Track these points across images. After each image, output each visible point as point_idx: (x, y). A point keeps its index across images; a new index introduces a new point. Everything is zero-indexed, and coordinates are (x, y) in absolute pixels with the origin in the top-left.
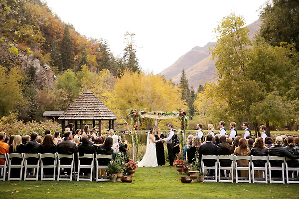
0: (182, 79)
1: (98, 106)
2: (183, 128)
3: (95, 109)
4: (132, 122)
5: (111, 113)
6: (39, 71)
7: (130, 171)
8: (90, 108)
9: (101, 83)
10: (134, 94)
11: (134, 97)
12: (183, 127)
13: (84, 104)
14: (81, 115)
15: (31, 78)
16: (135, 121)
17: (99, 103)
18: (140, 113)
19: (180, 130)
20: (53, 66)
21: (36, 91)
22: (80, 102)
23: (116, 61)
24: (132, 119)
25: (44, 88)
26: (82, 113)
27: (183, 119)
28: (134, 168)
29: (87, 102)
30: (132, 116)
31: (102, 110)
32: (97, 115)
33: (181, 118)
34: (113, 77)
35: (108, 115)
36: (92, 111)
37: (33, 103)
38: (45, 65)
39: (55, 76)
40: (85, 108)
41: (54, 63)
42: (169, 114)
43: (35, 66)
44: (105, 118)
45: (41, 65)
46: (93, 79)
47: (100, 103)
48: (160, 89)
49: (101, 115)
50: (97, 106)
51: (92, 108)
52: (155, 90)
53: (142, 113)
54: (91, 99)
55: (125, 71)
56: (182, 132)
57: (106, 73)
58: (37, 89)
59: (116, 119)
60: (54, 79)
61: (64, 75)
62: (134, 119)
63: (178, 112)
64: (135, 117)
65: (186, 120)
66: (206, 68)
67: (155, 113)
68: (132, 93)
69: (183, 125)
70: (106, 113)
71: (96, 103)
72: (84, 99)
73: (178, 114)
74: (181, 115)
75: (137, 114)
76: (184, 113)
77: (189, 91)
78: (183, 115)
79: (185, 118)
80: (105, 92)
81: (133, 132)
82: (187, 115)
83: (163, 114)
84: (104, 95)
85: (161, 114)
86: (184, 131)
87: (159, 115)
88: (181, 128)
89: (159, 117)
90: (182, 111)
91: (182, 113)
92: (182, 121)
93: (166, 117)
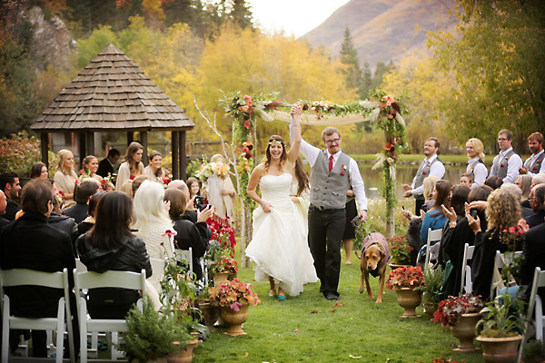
0: (343, 49)
1: (140, 89)
2: (391, 152)
3: (129, 99)
4: (236, 134)
5: (176, 109)
6: (41, 31)
7: (229, 317)
8: (116, 97)
9: (171, 53)
10: (244, 77)
11: (243, 82)
12: (392, 149)
13: (99, 84)
14: (89, 117)
15: (24, 47)
16: (245, 132)
17: (142, 82)
18: (259, 108)
19: (380, 158)
20: (70, 20)
21: (34, 74)
22: (87, 79)
23: (204, 9)
24: (236, 124)
25: (50, 67)
26: (91, 110)
27: (390, 125)
28: (243, 308)
29: (106, 78)
30: (237, 116)
31: (151, 103)
32: (137, 117)
33: (385, 119)
34: (197, 39)
35: (168, 117)
36: (122, 104)
37: (27, 100)
38: (53, 19)
39: (74, 42)
40: (101, 97)
41: (73, 14)
42: (350, 110)
43: (33, 22)
44: (160, 124)
45: (45, 19)
46: (154, 45)
47: (147, 83)
48: (302, 66)
50: (135, 89)
51: (121, 97)
52: (291, 67)
53: (268, 107)
54: (118, 71)
55: (223, 25)
56: (387, 165)
57: (182, 31)
58: (37, 71)
59: (190, 128)
60: (72, 47)
61: (92, 38)
62: (242, 125)
63: (376, 103)
64: (246, 118)
65: (400, 128)
66: (389, 30)
67: (305, 108)
68: (239, 74)
69: (390, 141)
70: (162, 109)
71: (132, 83)
72: (100, 71)
73: (377, 111)
74: (384, 112)
75: (250, 108)
76: (396, 106)
77: (360, 72)
78: (392, 111)
79: (397, 122)
80: (179, 72)
81: (240, 163)
82: (402, 112)
83: (330, 109)
84: (177, 78)
85: (325, 109)
86: (393, 161)
87: (318, 112)
88: (386, 152)
89: (319, 119)
90: (389, 98)
91: (388, 105)
92: (387, 130)
93: (340, 117)
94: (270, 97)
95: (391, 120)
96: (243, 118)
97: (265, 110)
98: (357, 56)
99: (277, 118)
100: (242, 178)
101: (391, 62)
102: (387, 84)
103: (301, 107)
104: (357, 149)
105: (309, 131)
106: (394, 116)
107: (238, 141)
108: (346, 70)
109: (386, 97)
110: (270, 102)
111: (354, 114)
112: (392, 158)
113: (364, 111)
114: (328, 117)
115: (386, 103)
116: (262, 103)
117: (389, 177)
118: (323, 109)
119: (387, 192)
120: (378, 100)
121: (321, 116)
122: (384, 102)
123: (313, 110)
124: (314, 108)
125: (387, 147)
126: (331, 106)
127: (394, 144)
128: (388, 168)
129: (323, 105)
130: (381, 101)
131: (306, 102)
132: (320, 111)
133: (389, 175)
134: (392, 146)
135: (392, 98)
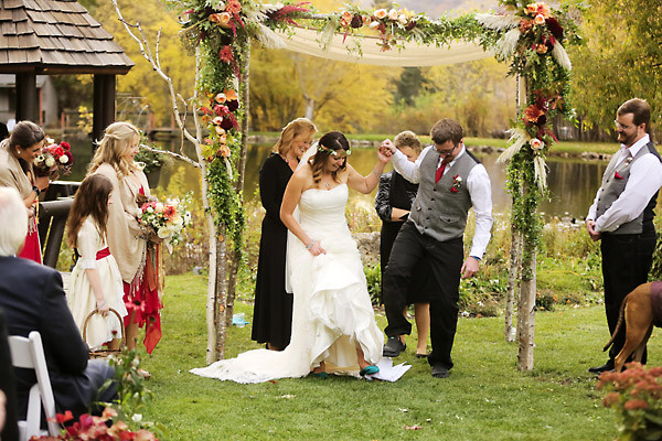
2: (537, 126)
4: (201, 75)
12: (542, 121)
16: (223, 70)
18: (254, 18)
24: (202, 53)
27: (539, 68)
30: (204, 34)
31: (48, 18)
33: (531, 55)
35: (81, 46)
49: (35, 42)
53: (274, 18)
56: (528, 153)
59: (125, 69)
62: (215, 56)
63: (512, 18)
64: (226, 41)
65: (561, 74)
67: (357, 22)
69: (537, 103)
70: (69, 31)
73: (514, 35)
74: (528, 38)
75: (234, 19)
76: (555, 27)
78: (548, 35)
79: (554, 60)
80: (162, 19)
81: (208, 140)
82: (567, 40)
83: (411, 26)
84: (158, 27)
85: (400, 26)
86: (543, 145)
87: (384, 32)
88: (529, 125)
89: (386, 47)
90: (540, 8)
91: (538, 22)
92: (534, 77)
93: (433, 45)
95: (541, 56)
96: (217, 40)
97: (267, 23)
100: (213, 173)
103: (349, 20)
106: (551, 47)
107: (206, 92)
109: (534, 6)
110: (280, 5)
111: (462, 39)
112: (542, 140)
113: (484, 35)
114: (406, 44)
115: (533, 18)
116: (261, 6)
117: (533, 179)
118: (396, 25)
119: (527, 213)
120: (516, 12)
121: (390, 40)
122: (531, 17)
123: (372, 29)
124: (376, 24)
125: (530, 114)
126: (413, 20)
127: (545, 110)
128: (532, 160)
129: (395, 18)
130: (523, 15)
131: (360, 9)
132: (388, 30)
133: (533, 175)
134: (542, 113)
135: (546, 8)
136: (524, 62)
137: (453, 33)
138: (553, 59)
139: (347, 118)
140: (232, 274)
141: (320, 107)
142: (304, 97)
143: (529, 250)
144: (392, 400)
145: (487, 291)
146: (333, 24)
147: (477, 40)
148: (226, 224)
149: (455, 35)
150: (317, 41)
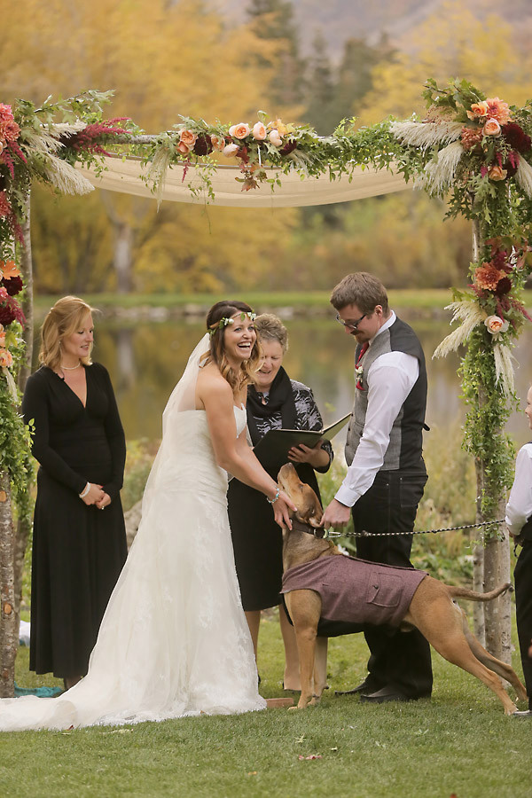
2: (500, 294)
12: (504, 288)
18: (42, 146)
19: (462, 318)
27: (496, 203)
33: (481, 184)
53: (72, 146)
56: (485, 339)
67: (203, 146)
69: (495, 258)
74: (475, 157)
75: (10, 149)
76: (517, 137)
77: (302, 65)
78: (506, 152)
79: (520, 190)
83: (288, 149)
85: (272, 150)
86: (506, 326)
87: (246, 160)
88: (484, 295)
89: (250, 183)
90: (493, 108)
91: (490, 131)
92: (488, 218)
93: (325, 176)
94: (78, 108)
97: (62, 154)
98: (293, 22)
99: (105, 185)
101: (385, 38)
102: (383, 93)
103: (190, 143)
104: (304, 277)
105: (169, 228)
106: (512, 169)
108: (268, 57)
109: (484, 105)
110: (80, 126)
111: (370, 165)
112: (504, 318)
113: (405, 157)
114: (283, 177)
115: (483, 125)
116: (51, 128)
117: (492, 381)
118: (264, 148)
119: (487, 435)
120: (454, 115)
121: (257, 172)
122: (478, 123)
123: (229, 155)
124: (232, 147)
125: (483, 278)
126: (292, 138)
127: (508, 270)
128: (489, 350)
129: (263, 137)
130: (465, 120)
131: (207, 125)
132: (253, 157)
133: (493, 374)
134: (503, 274)
135: (503, 107)
136: (472, 195)
137: (356, 154)
138: (518, 187)
139: (203, 260)
140: (16, 559)
141: (146, 239)
142: (110, 221)
143: (492, 494)
144: (281, 729)
145: (453, 576)
146: (165, 150)
147: (393, 165)
148: (11, 473)
149: (359, 159)
150: (142, 178)
